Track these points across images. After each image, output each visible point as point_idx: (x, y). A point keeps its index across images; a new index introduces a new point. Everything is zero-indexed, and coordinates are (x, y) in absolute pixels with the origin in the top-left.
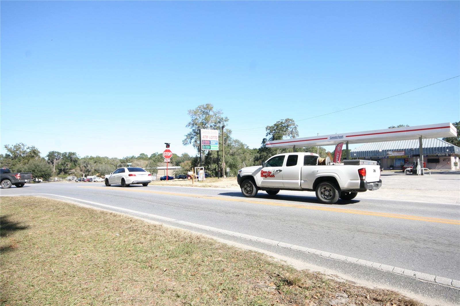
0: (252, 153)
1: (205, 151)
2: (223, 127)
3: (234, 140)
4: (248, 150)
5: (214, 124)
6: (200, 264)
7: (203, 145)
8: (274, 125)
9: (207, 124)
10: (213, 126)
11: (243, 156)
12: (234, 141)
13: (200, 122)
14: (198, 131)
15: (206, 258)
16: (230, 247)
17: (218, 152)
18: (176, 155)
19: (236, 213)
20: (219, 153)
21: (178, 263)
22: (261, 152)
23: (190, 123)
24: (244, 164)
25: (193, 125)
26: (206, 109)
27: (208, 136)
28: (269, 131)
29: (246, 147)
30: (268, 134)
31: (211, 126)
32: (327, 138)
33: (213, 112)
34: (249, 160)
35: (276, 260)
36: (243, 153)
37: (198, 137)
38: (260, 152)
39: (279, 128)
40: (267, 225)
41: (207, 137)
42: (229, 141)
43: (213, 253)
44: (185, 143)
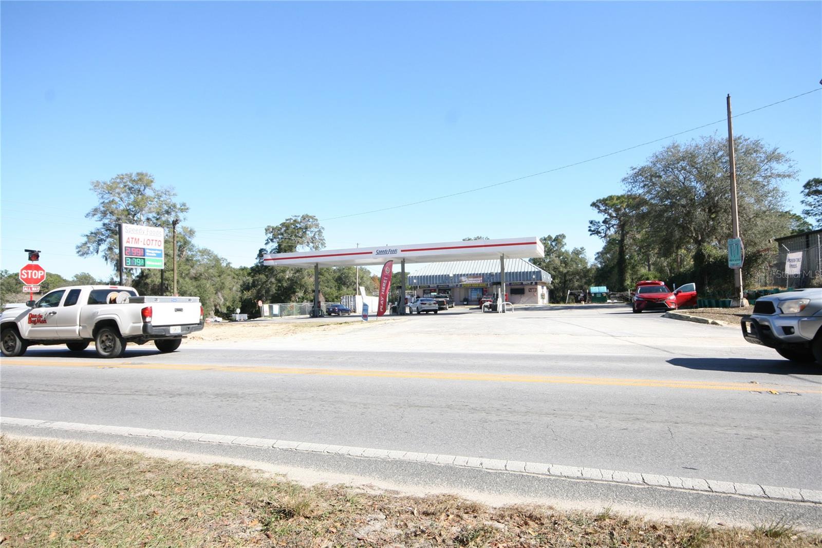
0: (237, 275)
1: (132, 269)
2: (175, 223)
3: (201, 249)
4: (229, 270)
5: (156, 215)
6: (97, 512)
7: (126, 258)
8: (280, 225)
9: (139, 214)
10: (153, 219)
11: (218, 281)
12: (200, 252)
13: (122, 208)
14: (116, 226)
15: (114, 495)
16: (172, 464)
17: (162, 271)
18: (59, 276)
19: (193, 394)
20: (167, 275)
21: (41, 518)
22: (256, 274)
23: (96, 210)
24: (220, 296)
25: (104, 214)
26: (137, 184)
27: (139, 239)
28: (271, 236)
29: (224, 264)
30: (269, 241)
31: (148, 219)
32: (371, 253)
33: (154, 191)
34: (230, 289)
35: (266, 475)
36: (219, 276)
37: (116, 239)
38: (252, 274)
39: (289, 231)
40: (255, 411)
41: (137, 240)
42: (190, 251)
43: (133, 482)
44: (83, 251)
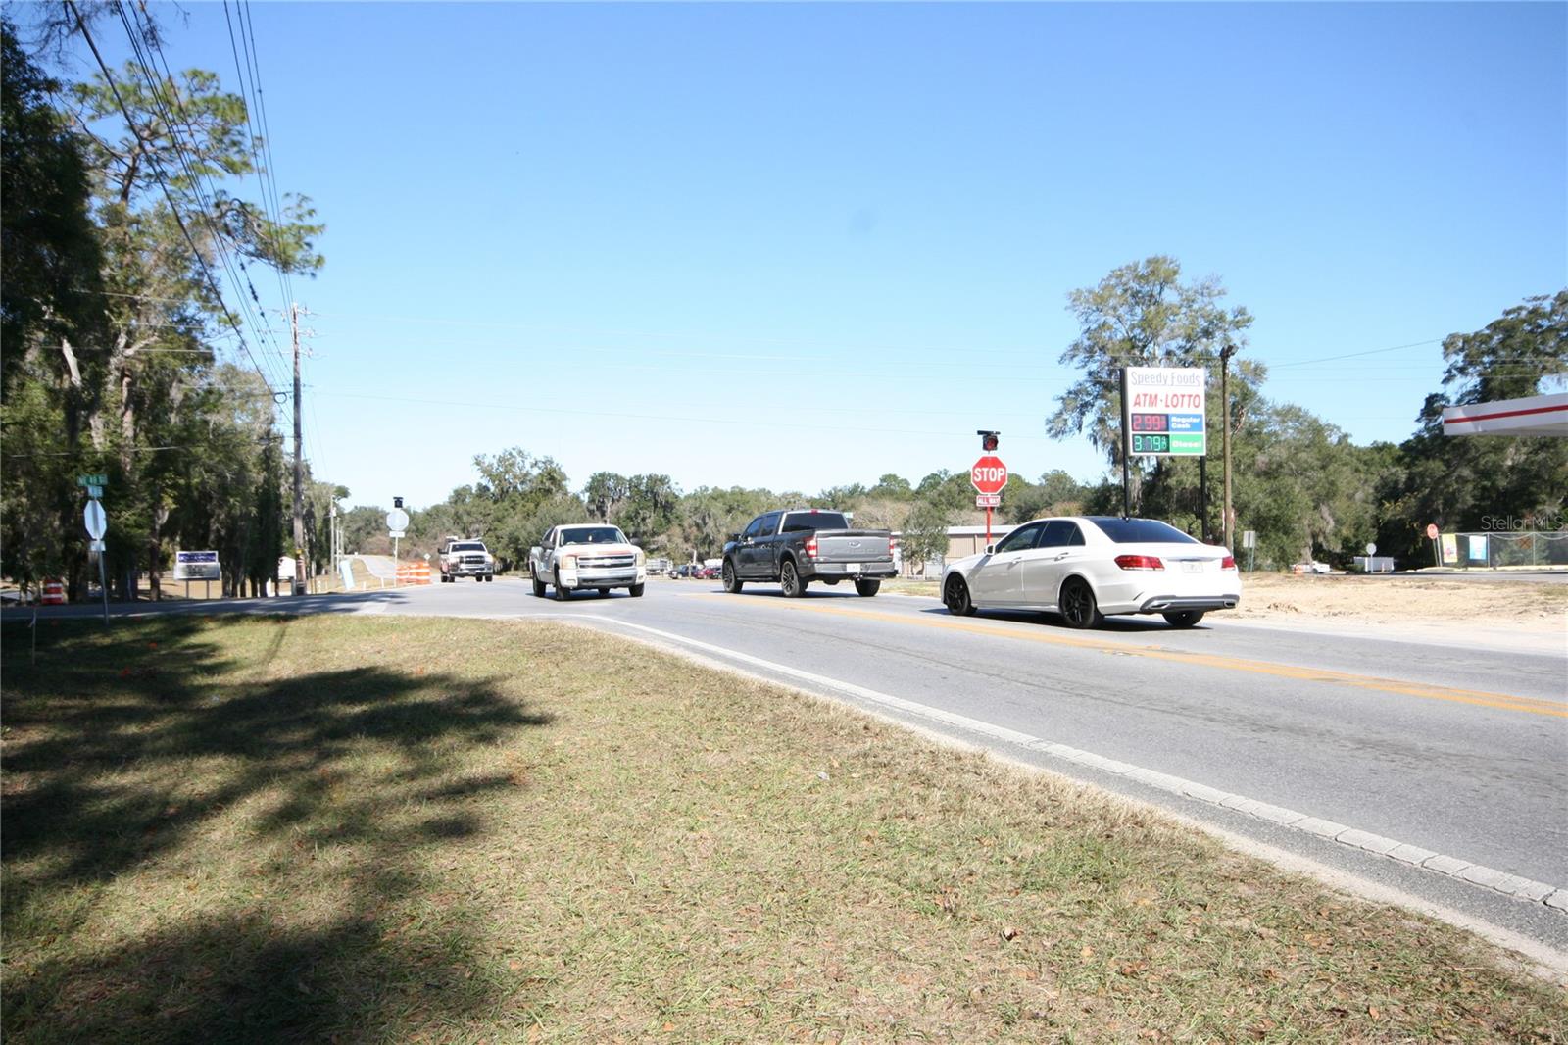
0: (1366, 463)
1: (1141, 458)
2: (1226, 353)
3: (1279, 407)
4: (1346, 450)
5: (1183, 343)
6: (1156, 934)
7: (1134, 436)
8: (1488, 328)
9: (1152, 345)
10: (1178, 352)
11: (1320, 480)
12: (1277, 413)
13: (1120, 336)
14: (1110, 375)
15: (1180, 910)
16: (1288, 879)
17: (1202, 461)
18: (1018, 478)
19: (1303, 732)
20: (1208, 466)
21: (1062, 915)
22: (1416, 458)
23: (1076, 347)
24: (1326, 514)
25: (1090, 351)
26: (1147, 283)
27: (1156, 396)
28: (1459, 359)
29: (1333, 439)
30: (1455, 372)
31: (1169, 353)
33: (1180, 290)
34: (1351, 497)
35: (1542, 973)
36: (1323, 467)
37: (1111, 401)
38: (1407, 459)
39: (1517, 341)
40: (1473, 799)
41: (1154, 400)
42: (1255, 413)
43: (1213, 894)
44: (1056, 429)
